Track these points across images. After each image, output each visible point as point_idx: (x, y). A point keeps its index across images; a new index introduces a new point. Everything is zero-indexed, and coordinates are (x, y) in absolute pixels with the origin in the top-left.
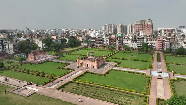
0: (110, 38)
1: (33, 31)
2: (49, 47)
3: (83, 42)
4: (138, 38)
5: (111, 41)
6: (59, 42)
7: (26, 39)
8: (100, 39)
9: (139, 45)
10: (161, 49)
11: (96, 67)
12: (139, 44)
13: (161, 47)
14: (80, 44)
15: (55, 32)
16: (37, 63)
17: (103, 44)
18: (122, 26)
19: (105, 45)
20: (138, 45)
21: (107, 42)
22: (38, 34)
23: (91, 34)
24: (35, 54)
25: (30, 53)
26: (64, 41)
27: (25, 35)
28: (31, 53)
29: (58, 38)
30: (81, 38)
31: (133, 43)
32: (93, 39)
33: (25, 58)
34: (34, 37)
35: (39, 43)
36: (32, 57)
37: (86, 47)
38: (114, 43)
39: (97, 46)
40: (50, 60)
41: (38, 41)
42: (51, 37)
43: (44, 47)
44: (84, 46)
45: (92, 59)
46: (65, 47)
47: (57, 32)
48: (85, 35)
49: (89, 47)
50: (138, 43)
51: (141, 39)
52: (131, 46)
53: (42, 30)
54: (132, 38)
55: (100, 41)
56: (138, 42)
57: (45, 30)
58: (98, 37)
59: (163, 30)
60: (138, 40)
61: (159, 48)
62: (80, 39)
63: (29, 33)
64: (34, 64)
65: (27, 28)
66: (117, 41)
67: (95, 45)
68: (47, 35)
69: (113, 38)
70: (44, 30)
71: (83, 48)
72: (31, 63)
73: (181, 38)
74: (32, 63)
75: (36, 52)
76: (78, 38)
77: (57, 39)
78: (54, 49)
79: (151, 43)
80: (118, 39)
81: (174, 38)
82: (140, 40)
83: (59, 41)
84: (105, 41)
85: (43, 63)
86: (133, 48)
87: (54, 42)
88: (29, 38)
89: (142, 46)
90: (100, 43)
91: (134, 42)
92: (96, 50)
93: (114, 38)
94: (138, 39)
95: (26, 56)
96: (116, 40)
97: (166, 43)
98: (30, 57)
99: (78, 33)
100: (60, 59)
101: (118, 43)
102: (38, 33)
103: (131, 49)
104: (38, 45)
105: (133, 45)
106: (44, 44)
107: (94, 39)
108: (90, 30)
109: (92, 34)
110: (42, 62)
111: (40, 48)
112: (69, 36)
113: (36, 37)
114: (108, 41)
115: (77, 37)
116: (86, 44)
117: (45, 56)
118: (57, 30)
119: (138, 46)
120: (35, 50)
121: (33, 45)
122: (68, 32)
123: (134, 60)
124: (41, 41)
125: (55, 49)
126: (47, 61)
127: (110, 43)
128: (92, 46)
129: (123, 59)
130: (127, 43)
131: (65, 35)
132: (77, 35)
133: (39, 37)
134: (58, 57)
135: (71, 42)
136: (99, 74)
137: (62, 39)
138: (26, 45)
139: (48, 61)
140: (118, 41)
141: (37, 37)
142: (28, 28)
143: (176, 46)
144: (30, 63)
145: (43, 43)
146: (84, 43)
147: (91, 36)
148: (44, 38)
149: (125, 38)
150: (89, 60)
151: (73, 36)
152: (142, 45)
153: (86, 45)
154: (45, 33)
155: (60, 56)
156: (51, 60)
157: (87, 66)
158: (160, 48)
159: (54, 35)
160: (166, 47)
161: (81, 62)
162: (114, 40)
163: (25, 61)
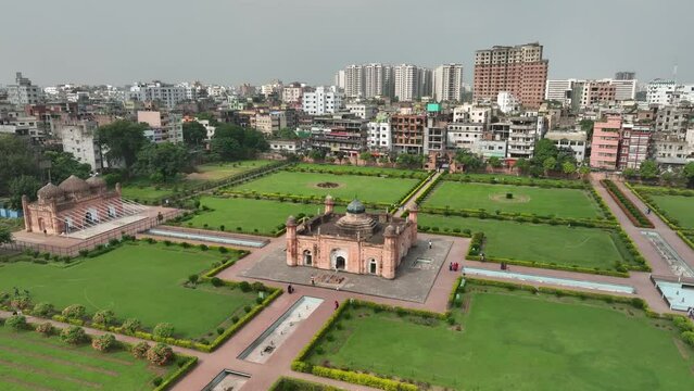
0: (394, 120)
1: (51, 90)
2: (129, 163)
3: (275, 136)
4: (516, 119)
5: (401, 134)
6: (172, 140)
7: (13, 129)
8: (351, 124)
9: (519, 147)
10: (610, 163)
11: (387, 273)
12: (520, 143)
13: (611, 155)
14: (266, 148)
15: (149, 92)
16: (76, 253)
17: (365, 143)
18: (415, 69)
19: (373, 147)
20: (513, 147)
21: (381, 134)
22: (73, 105)
23: (305, 104)
24: (63, 203)
25: (33, 199)
26: (194, 134)
27: (8, 107)
28: (41, 200)
29: (166, 119)
30: (268, 118)
31: (493, 139)
32: (319, 122)
33: (11, 223)
34: (55, 117)
35: (80, 146)
36: (46, 220)
37: (293, 159)
38: (412, 142)
39: (340, 155)
40: (141, 232)
41: (77, 134)
42: (135, 120)
43: (105, 165)
44: (283, 152)
45: (361, 226)
46: (203, 162)
47: (159, 92)
48: (284, 106)
49: (306, 159)
50: (514, 139)
51: (528, 123)
52: (488, 154)
53: (91, 85)
54: (482, 118)
55: (349, 130)
56: (514, 135)
57: (104, 88)
58: (344, 117)
59: (585, 87)
60: (516, 127)
61: (603, 158)
62: (264, 124)
63: (33, 99)
64: (56, 259)
65: (19, 74)
66: (426, 131)
67: (329, 150)
68: (116, 107)
69: (407, 120)
70: (98, 85)
71: (281, 163)
72: (42, 252)
73: (681, 119)
74: (47, 256)
75: (65, 194)
76: (252, 119)
77: (164, 124)
78: (154, 173)
79: (564, 141)
80: (430, 122)
81: (651, 118)
82: (525, 127)
83: (171, 132)
84: (373, 132)
85: (107, 251)
86: (496, 164)
87: (151, 137)
88: (31, 122)
89: (534, 153)
90: (352, 142)
91: (498, 137)
92: (340, 174)
93: (413, 121)
94: (516, 123)
95: (14, 214)
96: (420, 128)
97: (634, 138)
98: (34, 220)
99: (250, 99)
100: (191, 225)
101: (431, 139)
102: (74, 98)
103: (490, 167)
104: (76, 155)
105: (496, 149)
106: (104, 152)
107: (324, 122)
108: (297, 85)
109: (311, 104)
110: (100, 247)
111: (87, 168)
112: (215, 113)
113: (65, 116)
114: (387, 132)
115: (248, 116)
116: (291, 148)
117: (113, 211)
118: (158, 85)
119: (517, 151)
120: (64, 185)
121: (53, 158)
122: (204, 92)
123: (536, 222)
124: (88, 134)
125: (159, 175)
126: (126, 238)
127: (394, 140)
128: (320, 156)
129: (483, 218)
130: (464, 138)
131: (195, 108)
132: (250, 107)
133: (79, 118)
134: (180, 212)
135: (229, 139)
136: (416, 314)
137: (185, 127)
138: (12, 158)
139: (134, 238)
140: (431, 132)
141: (72, 116)
142: (24, 76)
143: (674, 153)
144: (36, 255)
145: (98, 143)
146: (282, 143)
147: (305, 110)
148: (105, 121)
149: (455, 117)
150: (349, 232)
151: (231, 113)
152: (532, 149)
153: (294, 148)
154: (105, 100)
155: (188, 209)
156: (146, 231)
157: (341, 262)
158: (608, 159)
159: (147, 109)
160: (632, 156)
161: (306, 243)
162: (412, 128)
163: (8, 245)
